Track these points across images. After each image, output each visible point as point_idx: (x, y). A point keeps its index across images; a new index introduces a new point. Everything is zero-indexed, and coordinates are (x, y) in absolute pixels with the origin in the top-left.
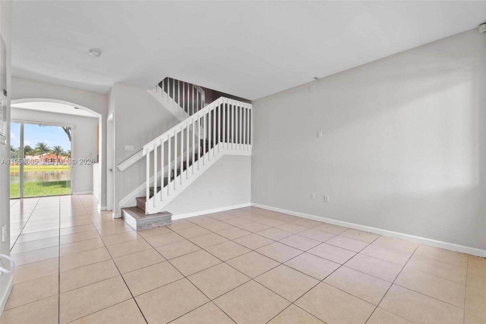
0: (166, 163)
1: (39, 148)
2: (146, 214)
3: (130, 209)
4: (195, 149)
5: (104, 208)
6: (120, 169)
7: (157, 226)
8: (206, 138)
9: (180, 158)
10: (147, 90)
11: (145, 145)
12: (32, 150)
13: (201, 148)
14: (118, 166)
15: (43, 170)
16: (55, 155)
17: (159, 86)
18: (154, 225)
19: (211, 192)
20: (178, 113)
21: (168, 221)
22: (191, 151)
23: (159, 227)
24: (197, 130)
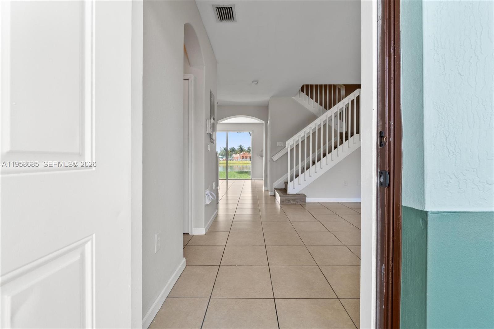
0: (308, 155)
1: (239, 149)
2: (288, 193)
3: (280, 190)
4: (334, 143)
5: (266, 189)
6: (273, 160)
7: (294, 203)
8: (347, 130)
9: (320, 151)
10: (293, 97)
11: (287, 141)
12: (236, 150)
13: (341, 141)
14: (272, 158)
15: (241, 164)
16: (248, 153)
17: (302, 92)
18: (292, 202)
19: (346, 182)
20: (318, 111)
21: (303, 201)
22: (330, 145)
23: (296, 204)
24: (336, 124)
